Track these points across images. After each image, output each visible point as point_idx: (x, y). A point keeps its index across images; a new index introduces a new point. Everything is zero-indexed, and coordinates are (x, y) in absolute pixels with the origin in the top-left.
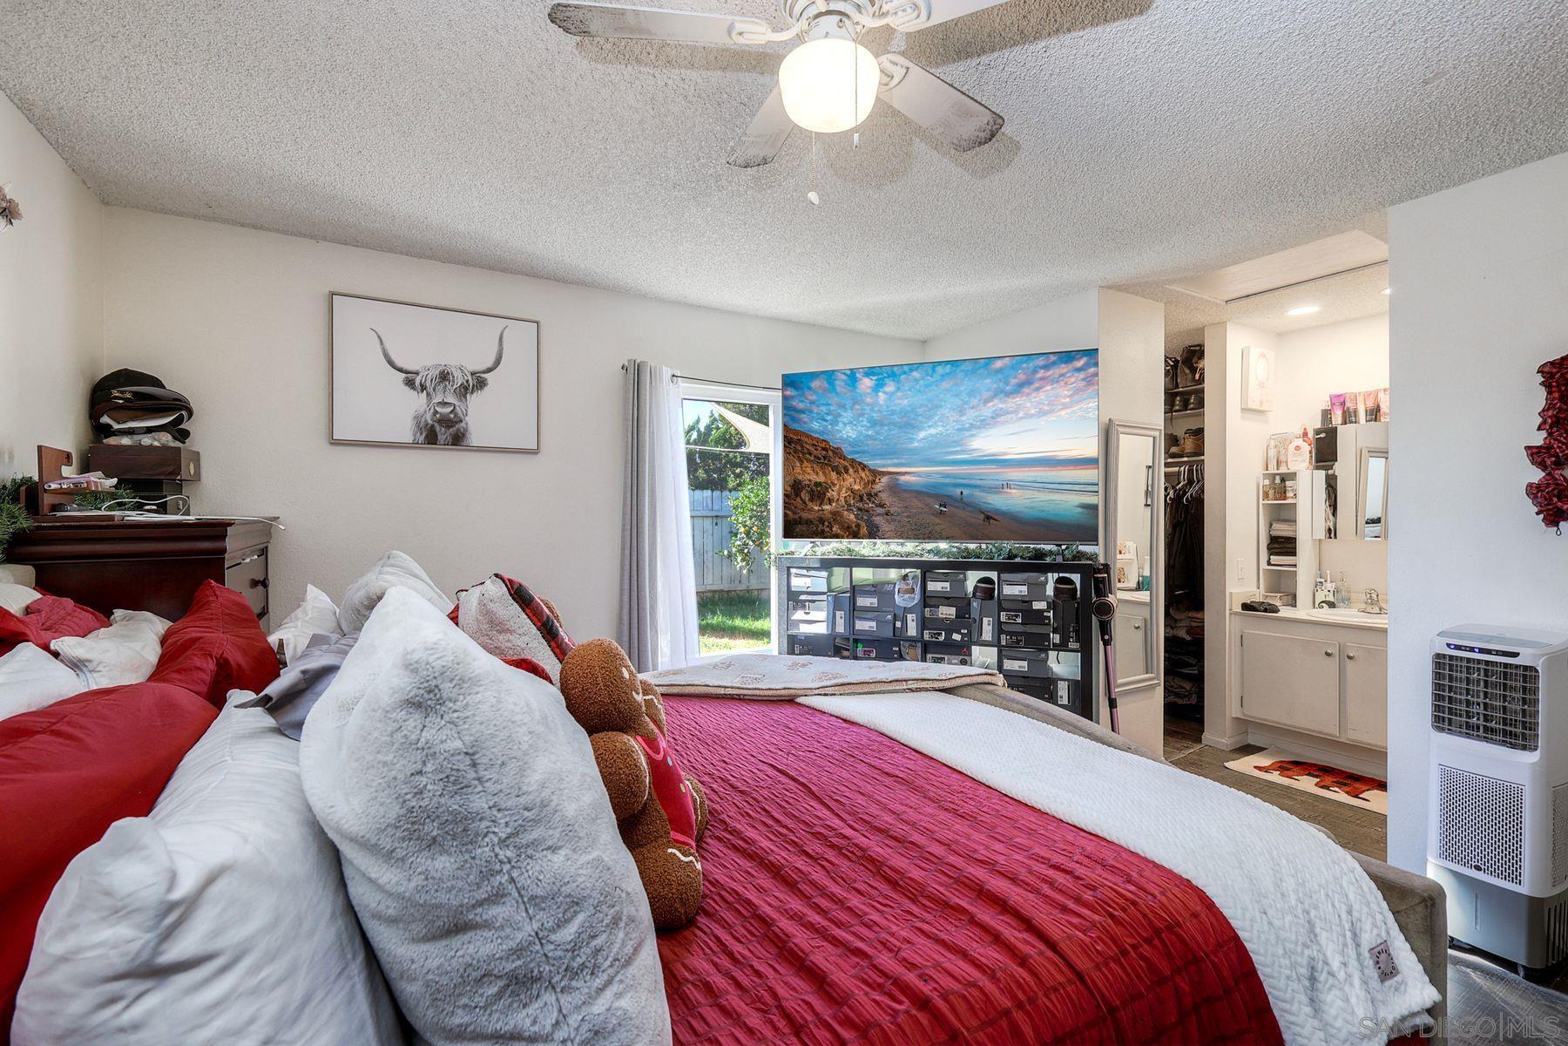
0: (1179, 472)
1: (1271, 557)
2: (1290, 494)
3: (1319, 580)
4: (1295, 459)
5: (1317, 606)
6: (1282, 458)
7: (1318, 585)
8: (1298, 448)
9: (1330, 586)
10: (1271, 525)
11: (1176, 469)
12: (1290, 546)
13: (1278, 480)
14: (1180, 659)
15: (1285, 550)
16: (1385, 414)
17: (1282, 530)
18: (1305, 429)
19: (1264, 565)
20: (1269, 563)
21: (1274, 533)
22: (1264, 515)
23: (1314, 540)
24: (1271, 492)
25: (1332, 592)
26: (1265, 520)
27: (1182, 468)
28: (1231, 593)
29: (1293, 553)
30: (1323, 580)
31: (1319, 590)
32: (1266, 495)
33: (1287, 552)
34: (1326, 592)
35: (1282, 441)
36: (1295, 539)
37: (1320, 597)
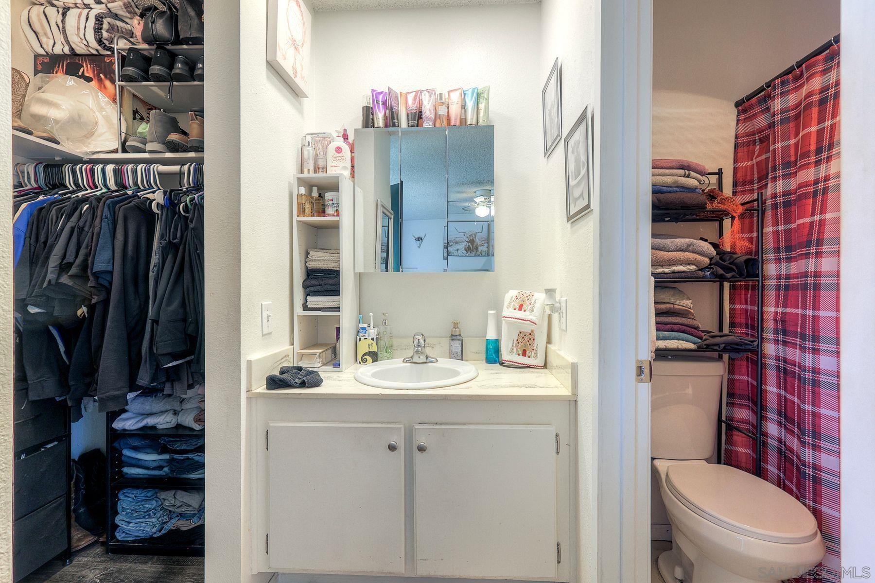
0: (181, 173)
1: (309, 298)
2: (330, 210)
3: (361, 325)
4: (335, 163)
5: (359, 359)
6: (321, 163)
7: (360, 332)
8: (339, 150)
9: (373, 332)
10: (307, 254)
11: (176, 168)
12: (332, 281)
13: (315, 194)
14: (188, 459)
15: (325, 287)
16: (428, 119)
17: (321, 260)
18: (345, 130)
19: (299, 310)
20: (305, 307)
21: (312, 265)
22: (299, 238)
23: (355, 274)
24: (308, 207)
25: (375, 340)
26: (300, 249)
27: (186, 168)
28: (249, 363)
29: (335, 291)
30: (366, 326)
31: (363, 338)
32: (302, 211)
33: (327, 291)
34: (369, 341)
35: (322, 139)
36: (338, 271)
37: (363, 348)
